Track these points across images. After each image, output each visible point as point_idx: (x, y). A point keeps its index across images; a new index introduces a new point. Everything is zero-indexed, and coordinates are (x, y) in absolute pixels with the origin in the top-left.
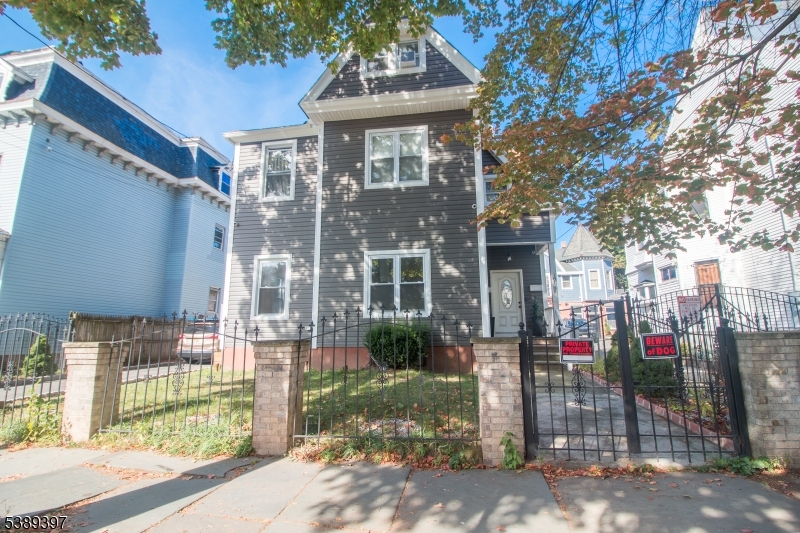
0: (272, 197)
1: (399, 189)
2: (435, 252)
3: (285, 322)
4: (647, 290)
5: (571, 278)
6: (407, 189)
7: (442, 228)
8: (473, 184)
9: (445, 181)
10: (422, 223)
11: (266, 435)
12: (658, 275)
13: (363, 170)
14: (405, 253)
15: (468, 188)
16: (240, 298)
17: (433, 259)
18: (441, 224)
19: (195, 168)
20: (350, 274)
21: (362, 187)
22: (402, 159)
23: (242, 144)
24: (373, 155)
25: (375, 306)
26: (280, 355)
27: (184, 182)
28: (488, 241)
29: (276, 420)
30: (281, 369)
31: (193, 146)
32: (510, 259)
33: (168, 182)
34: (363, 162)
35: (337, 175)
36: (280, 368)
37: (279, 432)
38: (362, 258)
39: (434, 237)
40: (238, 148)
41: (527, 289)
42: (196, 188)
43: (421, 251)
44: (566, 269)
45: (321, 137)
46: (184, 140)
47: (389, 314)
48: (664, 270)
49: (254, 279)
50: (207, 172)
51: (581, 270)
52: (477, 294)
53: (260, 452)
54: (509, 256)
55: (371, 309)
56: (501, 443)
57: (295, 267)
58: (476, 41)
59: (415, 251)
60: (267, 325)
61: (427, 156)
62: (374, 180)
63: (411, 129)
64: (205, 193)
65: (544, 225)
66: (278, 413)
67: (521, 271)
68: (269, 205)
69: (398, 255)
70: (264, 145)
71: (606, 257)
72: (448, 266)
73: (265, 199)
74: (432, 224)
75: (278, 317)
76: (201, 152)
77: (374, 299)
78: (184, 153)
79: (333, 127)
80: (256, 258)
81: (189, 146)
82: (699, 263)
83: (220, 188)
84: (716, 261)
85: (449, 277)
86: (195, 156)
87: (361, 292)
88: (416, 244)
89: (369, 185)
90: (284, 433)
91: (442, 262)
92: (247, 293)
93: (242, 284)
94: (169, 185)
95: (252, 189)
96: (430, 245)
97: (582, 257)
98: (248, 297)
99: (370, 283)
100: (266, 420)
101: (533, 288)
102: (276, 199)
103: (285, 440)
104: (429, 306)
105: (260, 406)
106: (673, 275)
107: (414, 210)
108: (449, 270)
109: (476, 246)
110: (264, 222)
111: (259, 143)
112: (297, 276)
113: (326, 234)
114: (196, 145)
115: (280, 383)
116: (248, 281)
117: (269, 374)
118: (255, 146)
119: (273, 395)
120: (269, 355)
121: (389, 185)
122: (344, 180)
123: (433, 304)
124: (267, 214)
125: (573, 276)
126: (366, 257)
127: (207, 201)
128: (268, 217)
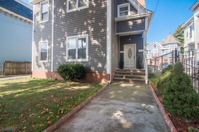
0: (43, 21)
1: (78, 11)
2: (90, 35)
3: (47, 63)
5: (165, 50)
6: (81, 10)
7: (93, 25)
8: (106, 4)
9: (95, 4)
10: (85, 24)
13: (66, 5)
15: (104, 6)
16: (36, 55)
17: (89, 38)
18: (92, 23)
20: (62, 46)
21: (66, 12)
23: (35, 4)
25: (70, 58)
32: (130, 39)
34: (66, 2)
35: (58, 9)
38: (66, 39)
39: (89, 29)
40: (34, 6)
41: (137, 51)
43: (85, 35)
44: (164, 48)
47: (74, 60)
49: (39, 49)
51: (169, 48)
54: (130, 38)
55: (69, 59)
59: (83, 35)
60: (42, 64)
62: (70, 9)
65: (142, 23)
67: (135, 44)
68: (42, 24)
69: (77, 38)
70: (41, 3)
71: (178, 43)
72: (94, 41)
73: (41, 22)
74: (89, 24)
75: (45, 61)
77: (69, 54)
80: (40, 42)
85: (95, 45)
87: (66, 52)
88: (83, 32)
89: (68, 11)
91: (92, 39)
92: (37, 54)
93: (36, 51)
95: (38, 19)
96: (88, 32)
97: (169, 44)
98: (38, 55)
101: (140, 51)
104: (87, 57)
107: (83, 19)
108: (95, 42)
109: (105, 31)
110: (41, 30)
116: (37, 50)
118: (38, 4)
121: (74, 10)
122: (60, 10)
123: (89, 56)
124: (42, 27)
125: (166, 50)
128: (42, 28)
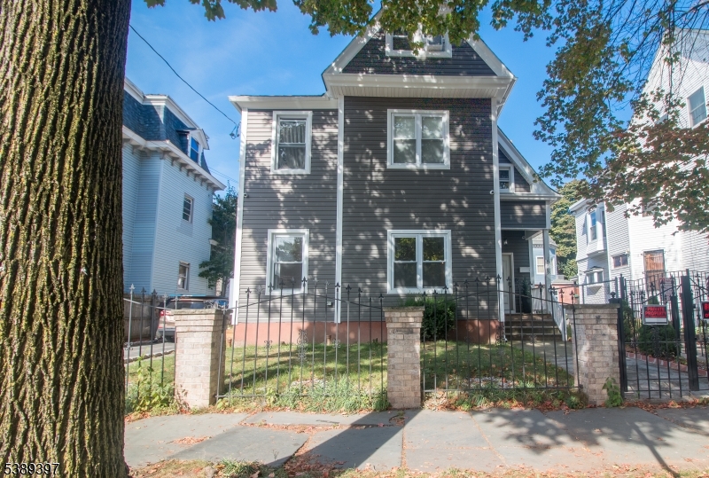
0: (285, 171)
1: (421, 171)
2: (456, 234)
4: (596, 275)
7: (463, 211)
8: (491, 172)
9: (466, 167)
10: (443, 206)
11: (400, 390)
12: (611, 261)
13: (386, 150)
14: (429, 233)
15: (487, 176)
17: (454, 240)
19: (163, 130)
20: (375, 252)
21: (385, 166)
22: (424, 142)
23: (250, 110)
24: (395, 136)
25: (398, 283)
26: (411, 320)
27: (152, 145)
28: (502, 226)
29: (409, 377)
30: (412, 332)
31: (159, 104)
32: (506, 243)
33: (133, 143)
34: (385, 141)
36: (410, 331)
37: (413, 388)
38: (386, 235)
39: (455, 220)
40: (245, 114)
41: (517, 270)
42: (166, 152)
43: (444, 231)
45: (341, 112)
46: (148, 97)
48: (616, 258)
49: (268, 254)
50: (175, 135)
52: (493, 273)
53: (395, 406)
54: (505, 240)
55: (396, 285)
56: (604, 388)
57: (313, 244)
58: (526, 40)
59: (438, 231)
61: (448, 142)
62: (396, 161)
63: (433, 113)
64: (174, 159)
65: (541, 213)
66: (411, 371)
67: (512, 255)
69: (419, 235)
70: (275, 113)
72: (467, 248)
73: (279, 172)
74: (453, 207)
76: (167, 112)
77: (398, 276)
78: (149, 111)
79: (355, 103)
80: (271, 232)
81: (154, 104)
82: (647, 253)
83: (189, 154)
84: (662, 251)
85: (469, 257)
86: (162, 116)
87: (385, 269)
88: (439, 225)
89: (390, 164)
90: (418, 388)
91: (462, 244)
94: (135, 147)
96: (451, 226)
99: (393, 261)
100: (400, 377)
101: (523, 270)
102: (292, 172)
103: (419, 395)
104: (450, 284)
105: (393, 366)
106: (625, 262)
108: (469, 251)
109: (493, 230)
110: (279, 196)
111: (270, 111)
112: (316, 253)
113: (349, 210)
114: (163, 104)
115: (413, 344)
116: (262, 259)
117: (400, 337)
118: (265, 113)
119: (406, 356)
120: (401, 320)
121: (410, 166)
123: (454, 281)
124: (282, 187)
126: (389, 237)
127: (176, 167)
128: (282, 192)
